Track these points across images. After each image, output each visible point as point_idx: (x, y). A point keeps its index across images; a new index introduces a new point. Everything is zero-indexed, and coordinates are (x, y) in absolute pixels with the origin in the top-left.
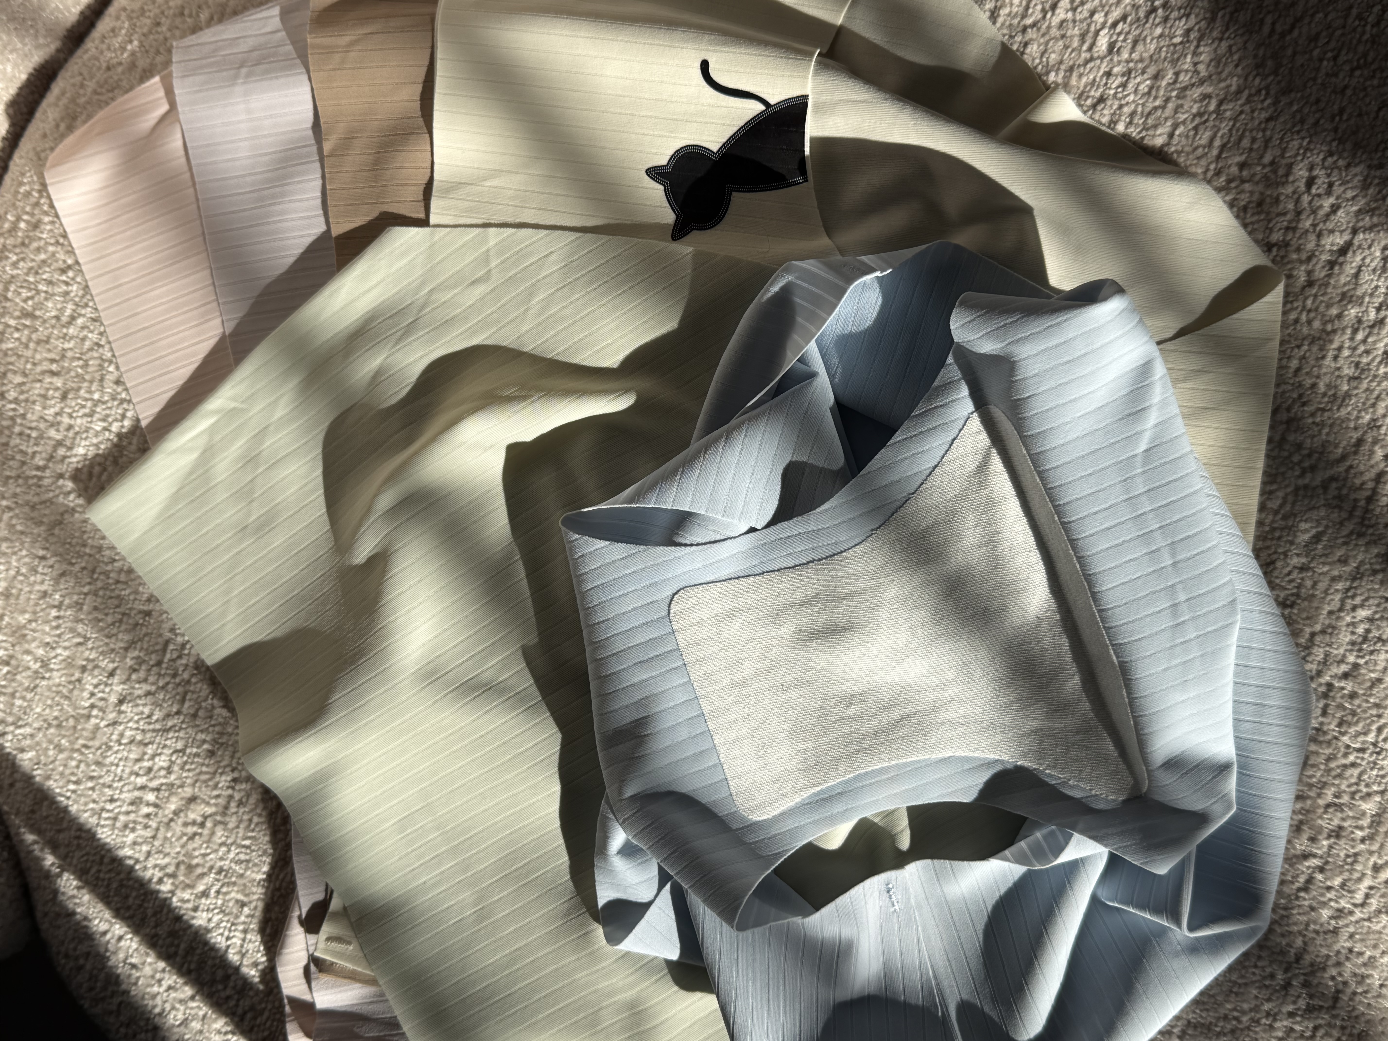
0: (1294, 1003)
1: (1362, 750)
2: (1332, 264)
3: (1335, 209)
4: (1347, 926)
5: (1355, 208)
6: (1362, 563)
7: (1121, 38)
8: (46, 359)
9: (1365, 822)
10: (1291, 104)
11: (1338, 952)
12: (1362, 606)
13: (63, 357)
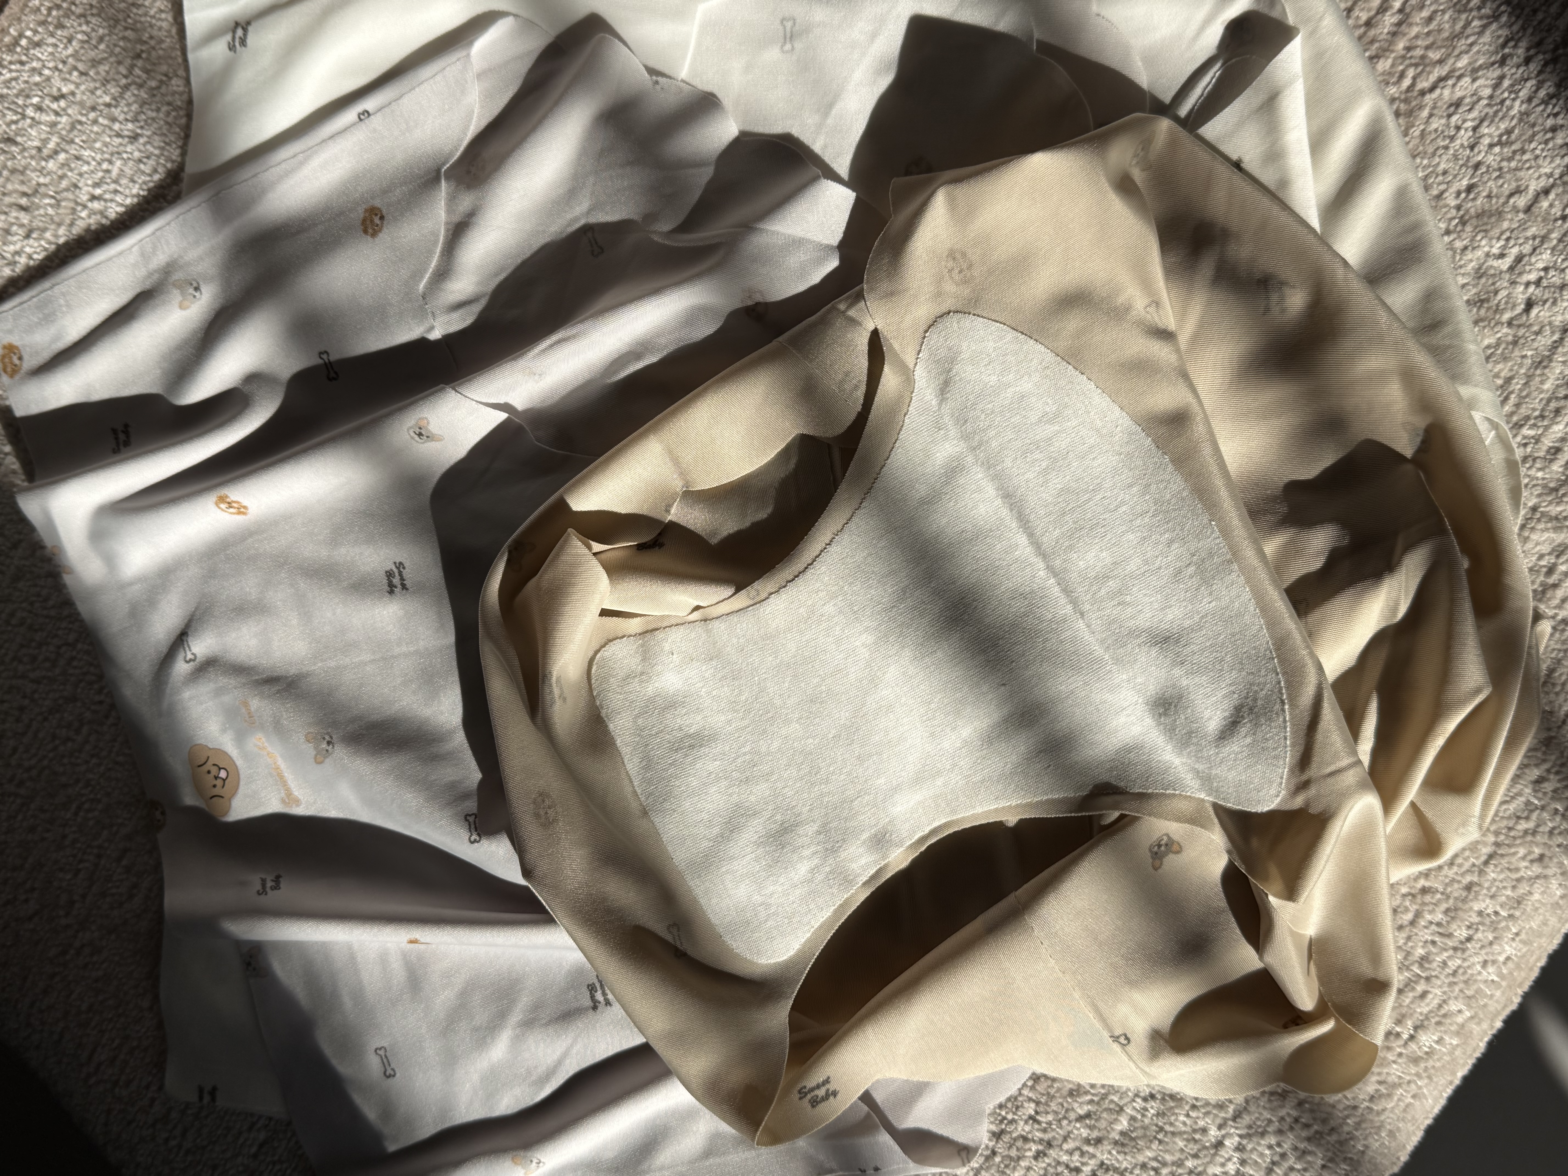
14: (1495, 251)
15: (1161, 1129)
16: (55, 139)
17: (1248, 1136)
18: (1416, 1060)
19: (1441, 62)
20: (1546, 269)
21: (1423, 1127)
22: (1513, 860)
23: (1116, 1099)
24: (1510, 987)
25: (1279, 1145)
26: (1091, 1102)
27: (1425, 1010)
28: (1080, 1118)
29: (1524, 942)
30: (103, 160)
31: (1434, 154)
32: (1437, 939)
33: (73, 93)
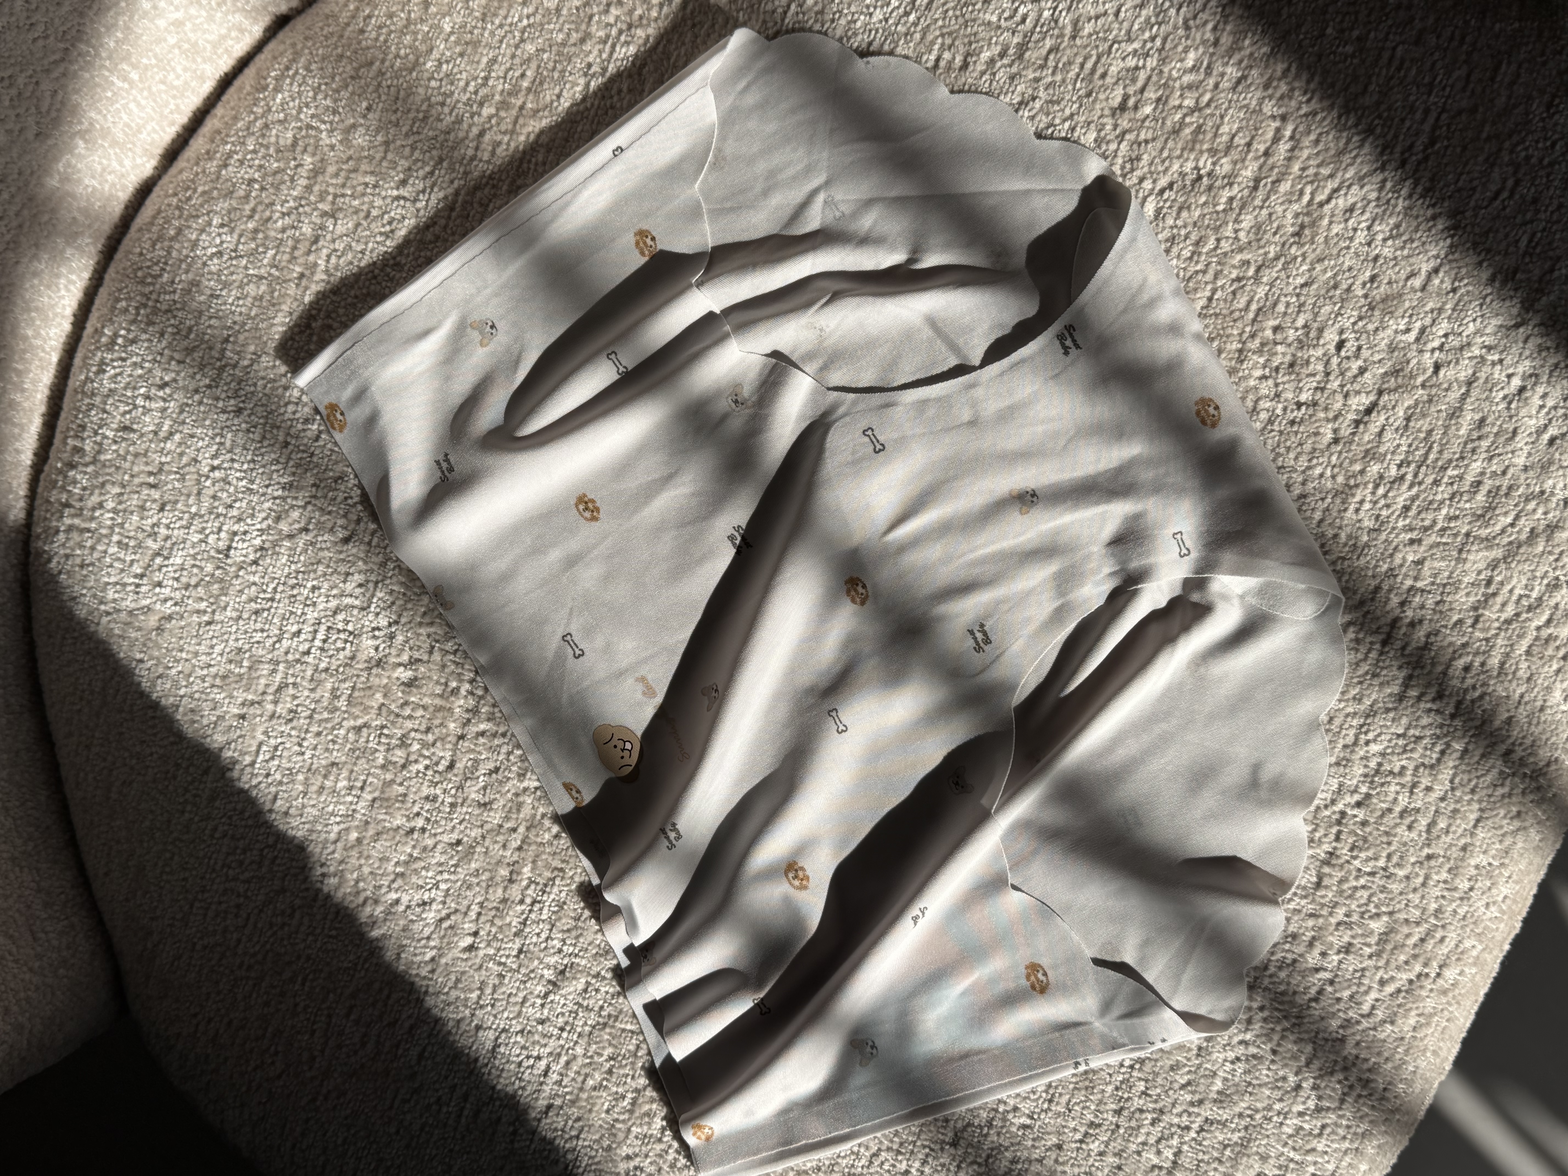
0: (1304, 1103)
1: (1372, 874)
2: (1357, 423)
3: (1362, 371)
4: (1354, 1034)
5: (1382, 371)
6: (1375, 702)
7: (1168, 204)
8: (143, 472)
9: (1373, 940)
10: (1325, 271)
11: (1345, 1058)
12: (1375, 741)
13: (161, 470)
14: (1402, 327)
15: (1250, 1084)
16: (167, 423)
17: (1321, 1077)
18: (1445, 992)
19: (1332, 176)
20: (1446, 336)
21: (1460, 1040)
22: (1497, 820)
23: (1208, 1066)
24: (1511, 918)
25: (1346, 1079)
26: (1189, 1072)
27: (1446, 951)
28: (1183, 1087)
29: (1516, 882)
30: (216, 435)
31: (1338, 255)
32: (1446, 893)
33: (175, 380)
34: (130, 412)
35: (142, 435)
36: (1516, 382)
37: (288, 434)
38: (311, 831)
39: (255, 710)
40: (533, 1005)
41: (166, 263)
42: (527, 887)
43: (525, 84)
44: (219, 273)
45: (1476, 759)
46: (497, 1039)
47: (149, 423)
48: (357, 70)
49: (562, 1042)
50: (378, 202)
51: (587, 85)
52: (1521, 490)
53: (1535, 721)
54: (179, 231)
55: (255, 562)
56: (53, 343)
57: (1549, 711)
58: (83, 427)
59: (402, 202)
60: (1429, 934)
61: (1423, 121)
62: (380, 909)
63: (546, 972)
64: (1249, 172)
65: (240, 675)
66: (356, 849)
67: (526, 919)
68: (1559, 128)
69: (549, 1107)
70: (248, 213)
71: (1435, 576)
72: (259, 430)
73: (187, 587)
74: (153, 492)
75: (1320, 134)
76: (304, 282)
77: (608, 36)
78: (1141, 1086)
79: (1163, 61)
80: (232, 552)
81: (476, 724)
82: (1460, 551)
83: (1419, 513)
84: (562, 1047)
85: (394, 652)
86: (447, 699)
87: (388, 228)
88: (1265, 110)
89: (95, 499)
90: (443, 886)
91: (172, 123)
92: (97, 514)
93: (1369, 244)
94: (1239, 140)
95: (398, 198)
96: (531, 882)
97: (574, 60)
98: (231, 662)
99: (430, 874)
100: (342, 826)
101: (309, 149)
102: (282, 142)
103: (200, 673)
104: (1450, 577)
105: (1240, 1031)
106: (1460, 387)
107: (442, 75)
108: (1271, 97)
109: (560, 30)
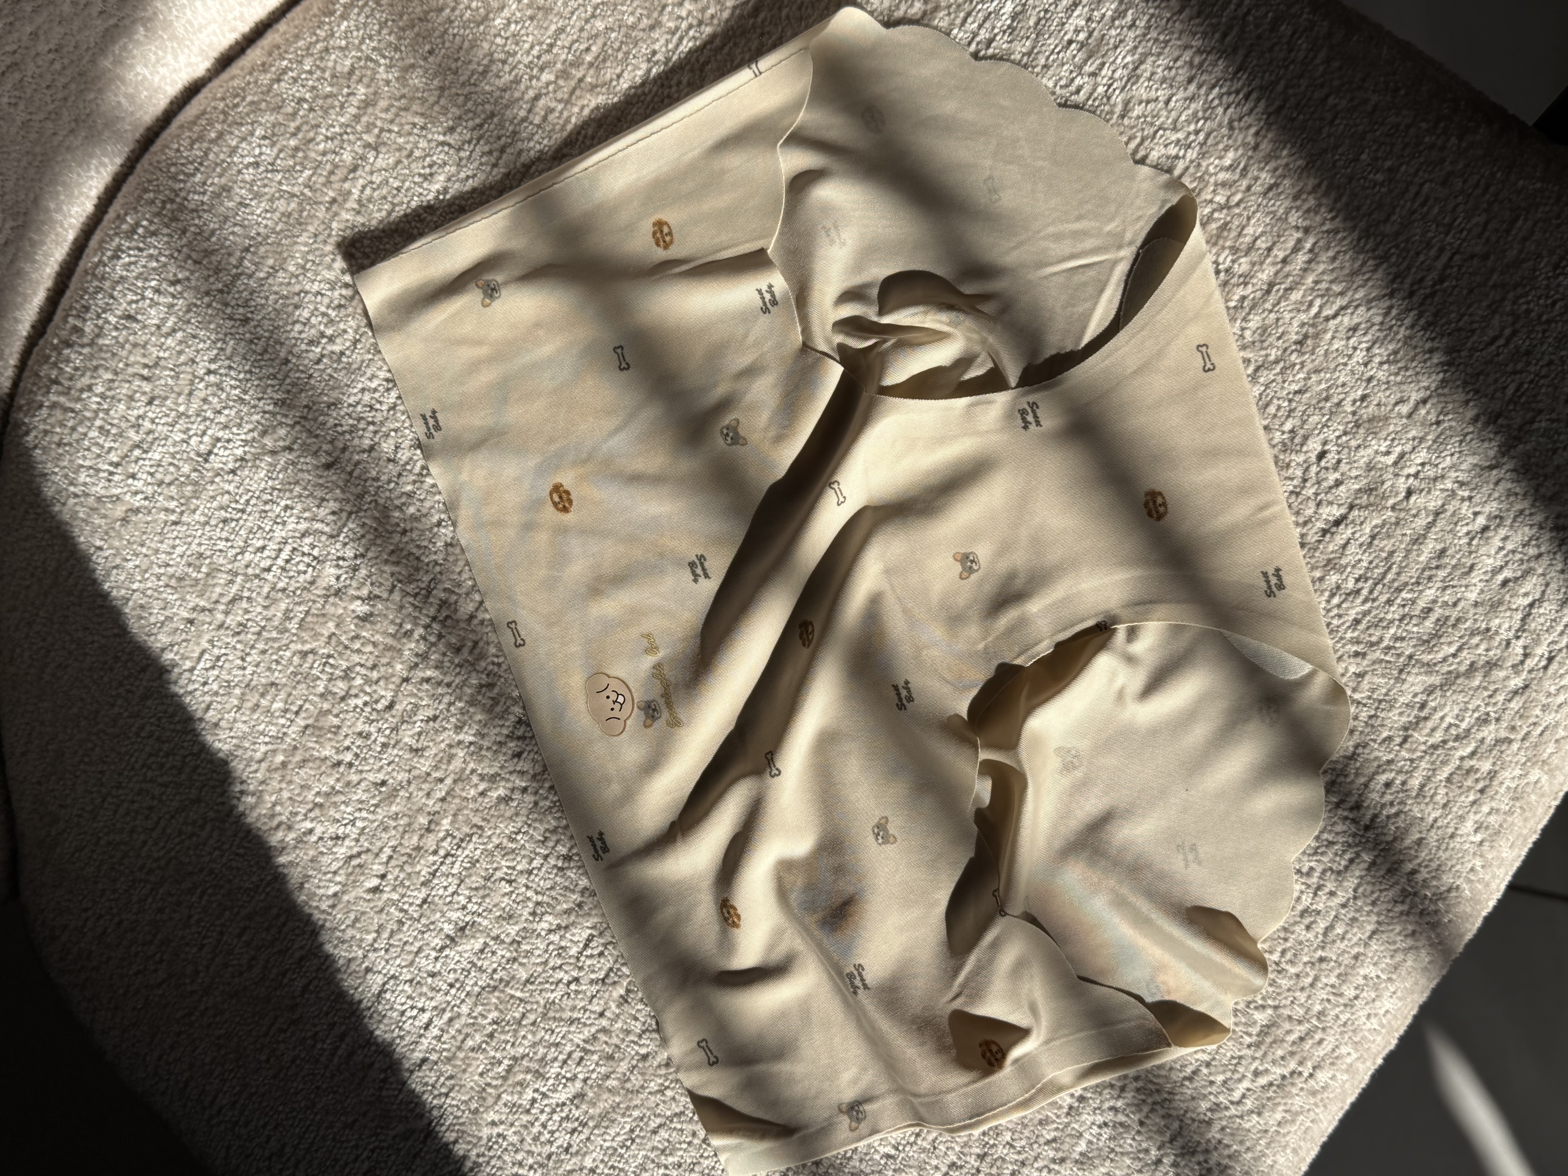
2: (1325, 532)
3: (1338, 483)
4: (1220, 1119)
5: (1357, 487)
8: (138, 363)
9: (1255, 1030)
10: (1320, 382)
11: (1209, 1141)
13: (156, 365)
14: (1383, 449)
15: (1113, 1150)
16: (172, 319)
17: (1182, 1155)
18: (1314, 1093)
19: (1342, 294)
20: (1423, 464)
21: (1320, 1143)
23: (1076, 1126)
26: (1057, 1129)
27: (1322, 1053)
28: (1048, 1143)
29: (1400, 999)
30: (218, 340)
31: (1335, 370)
32: (1331, 998)
33: (188, 279)
34: (137, 302)
35: (145, 327)
36: (1481, 521)
37: (291, 352)
38: (238, 747)
39: (205, 617)
40: (427, 957)
41: (201, 164)
42: (444, 839)
43: (588, 58)
44: (252, 183)
45: (1382, 872)
46: (384, 984)
47: (153, 316)
48: (426, 13)
49: (449, 998)
50: (423, 144)
51: (649, 71)
52: (1468, 624)
53: (1443, 847)
54: (221, 135)
55: (233, 472)
56: (73, 221)
57: (1458, 839)
58: (87, 309)
59: (446, 148)
60: (1309, 1033)
61: (1437, 258)
62: (292, 835)
63: (446, 926)
64: (1265, 275)
65: (197, 580)
66: (280, 772)
67: (436, 871)
68: (1561, 290)
69: (424, 1060)
70: (292, 130)
71: (1373, 691)
72: (262, 343)
73: (160, 483)
74: (144, 384)
75: (1338, 252)
76: (335, 208)
77: (677, 28)
78: (1008, 1137)
79: (1203, 155)
80: (212, 457)
81: (423, 670)
82: (1401, 671)
83: (1368, 628)
84: (449, 1003)
85: (354, 584)
86: (399, 640)
87: (428, 171)
88: (1290, 220)
89: (85, 381)
90: (360, 824)
91: (233, 30)
92: (84, 396)
93: (1366, 365)
94: (1262, 244)
95: (443, 144)
96: (448, 834)
97: (640, 44)
98: (189, 565)
99: (349, 810)
100: (270, 747)
101: (365, 80)
102: (339, 68)
103: (157, 570)
104: (1386, 694)
105: (1112, 1097)
106: (1427, 516)
107: (508, 34)
108: (1298, 209)
109: (632, 13)
